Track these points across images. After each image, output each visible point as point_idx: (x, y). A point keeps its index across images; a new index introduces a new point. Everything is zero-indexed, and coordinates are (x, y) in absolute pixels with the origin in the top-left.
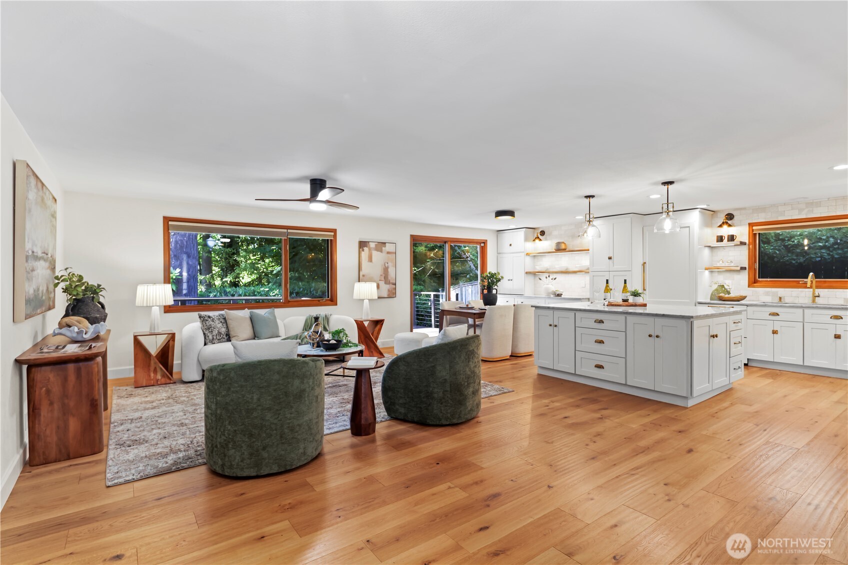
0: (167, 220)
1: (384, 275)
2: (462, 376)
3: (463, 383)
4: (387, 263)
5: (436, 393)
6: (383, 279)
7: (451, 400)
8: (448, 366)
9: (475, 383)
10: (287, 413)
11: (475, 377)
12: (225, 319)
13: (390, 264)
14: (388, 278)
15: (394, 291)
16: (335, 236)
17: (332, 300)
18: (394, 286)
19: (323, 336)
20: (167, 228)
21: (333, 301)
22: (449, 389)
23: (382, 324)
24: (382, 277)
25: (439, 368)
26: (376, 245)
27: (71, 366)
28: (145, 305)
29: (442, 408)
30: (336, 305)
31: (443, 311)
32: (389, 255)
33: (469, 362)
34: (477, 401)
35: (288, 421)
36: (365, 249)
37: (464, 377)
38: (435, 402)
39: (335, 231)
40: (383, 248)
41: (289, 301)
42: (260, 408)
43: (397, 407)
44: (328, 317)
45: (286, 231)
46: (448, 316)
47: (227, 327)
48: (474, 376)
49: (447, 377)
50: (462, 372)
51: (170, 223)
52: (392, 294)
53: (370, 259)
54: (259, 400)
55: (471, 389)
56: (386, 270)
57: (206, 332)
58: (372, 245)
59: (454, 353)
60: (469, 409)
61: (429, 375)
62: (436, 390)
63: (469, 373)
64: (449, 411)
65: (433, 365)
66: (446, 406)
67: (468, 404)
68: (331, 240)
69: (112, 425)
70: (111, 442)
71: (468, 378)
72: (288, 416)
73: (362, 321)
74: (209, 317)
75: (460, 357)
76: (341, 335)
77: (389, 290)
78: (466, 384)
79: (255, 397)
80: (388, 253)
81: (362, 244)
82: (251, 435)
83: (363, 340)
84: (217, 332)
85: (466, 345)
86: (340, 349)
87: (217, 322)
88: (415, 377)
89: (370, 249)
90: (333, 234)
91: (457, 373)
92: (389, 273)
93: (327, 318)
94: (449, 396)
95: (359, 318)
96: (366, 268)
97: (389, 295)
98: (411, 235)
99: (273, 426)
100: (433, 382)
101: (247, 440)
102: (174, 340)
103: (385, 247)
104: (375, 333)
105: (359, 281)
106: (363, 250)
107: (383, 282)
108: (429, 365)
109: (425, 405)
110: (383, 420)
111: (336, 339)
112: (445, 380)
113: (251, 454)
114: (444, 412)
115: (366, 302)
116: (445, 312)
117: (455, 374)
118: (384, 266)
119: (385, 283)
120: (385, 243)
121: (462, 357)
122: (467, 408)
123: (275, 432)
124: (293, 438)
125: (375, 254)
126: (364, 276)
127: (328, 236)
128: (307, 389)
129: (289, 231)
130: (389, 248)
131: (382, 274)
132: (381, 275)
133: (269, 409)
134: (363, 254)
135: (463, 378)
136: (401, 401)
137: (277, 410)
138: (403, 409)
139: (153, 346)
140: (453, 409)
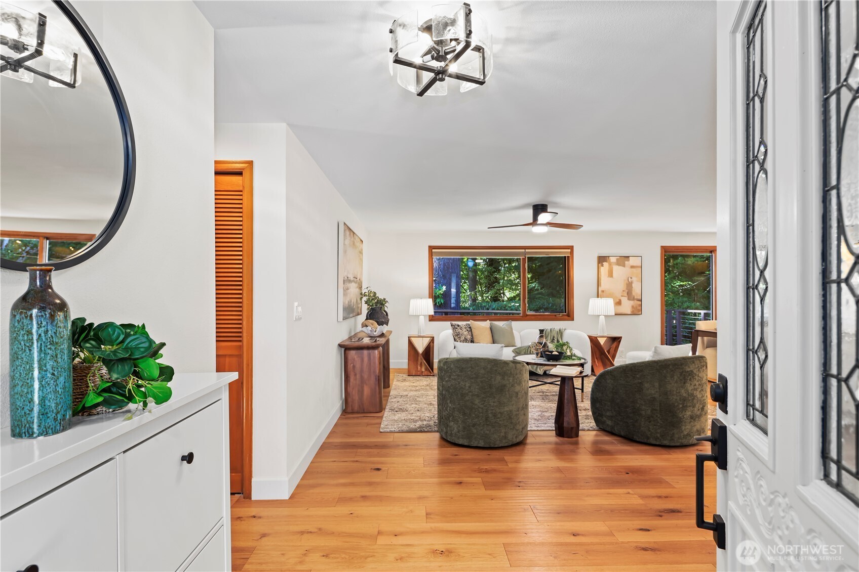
0: (431, 248)
1: (627, 291)
2: (675, 397)
3: (676, 404)
4: (631, 278)
5: (643, 410)
6: (626, 295)
7: (661, 419)
8: (657, 384)
9: (694, 407)
10: (490, 401)
11: (695, 401)
12: (470, 328)
13: (634, 279)
14: (631, 293)
15: (640, 308)
16: (572, 253)
17: (568, 315)
18: (640, 303)
19: (548, 347)
20: (431, 254)
21: (570, 316)
22: (658, 408)
23: (620, 341)
24: (624, 292)
25: (646, 385)
26: (617, 259)
27: (365, 352)
28: (415, 314)
29: (651, 427)
30: (573, 320)
31: (698, 331)
32: (633, 269)
33: (685, 383)
34: (698, 427)
35: (492, 408)
36: (605, 264)
37: (678, 398)
38: (643, 420)
39: (571, 248)
40: (626, 262)
41: (527, 315)
42: (470, 394)
43: (605, 419)
44: (562, 331)
45: (524, 250)
46: (705, 338)
47: (472, 335)
48: (693, 399)
49: (657, 396)
50: (675, 393)
51: (433, 250)
52: (637, 311)
53: (611, 274)
54: (470, 387)
55: (688, 413)
56: (629, 285)
57: (456, 338)
58: (613, 260)
59: (665, 371)
60: (686, 433)
61: (635, 391)
62: (643, 407)
63: (684, 395)
64: (659, 431)
65: (640, 381)
66: (654, 425)
67: (683, 428)
68: (568, 257)
69: (390, 397)
70: (387, 407)
71: (684, 400)
72: (492, 404)
73: (596, 337)
74: (458, 326)
75: (672, 376)
76: (565, 348)
77: (633, 307)
78: (681, 406)
79: (468, 385)
80: (632, 267)
81: (602, 260)
82: (464, 414)
83: (598, 356)
84: (463, 338)
85: (682, 364)
86: (561, 360)
87: (464, 330)
88: (621, 391)
89: (610, 264)
90: (569, 250)
91: (669, 393)
92: (633, 289)
93: (561, 333)
94: (659, 415)
95: (593, 334)
96: (606, 283)
97: (633, 311)
98: (662, 247)
99: (480, 410)
100: (640, 398)
101: (461, 416)
102: (433, 343)
103: (629, 260)
104: (612, 351)
105: (598, 297)
106: (602, 266)
107: (626, 298)
108: (636, 381)
109: (632, 421)
110: (591, 429)
111: (560, 351)
112: (654, 398)
113: (464, 428)
114: (653, 431)
115: (602, 318)
116: (700, 333)
117: (666, 394)
118: (627, 281)
119: (629, 299)
120: (629, 257)
121: (676, 378)
122: (682, 432)
123: (481, 414)
124: (495, 422)
125: (617, 269)
126: (603, 291)
127: (564, 253)
128: (508, 385)
129: (527, 250)
130: (633, 261)
131: (625, 289)
132: (624, 291)
133: (478, 396)
134: (602, 269)
135: (676, 399)
136: (608, 414)
137: (483, 398)
138: (610, 422)
139: (421, 346)
140: (664, 429)
